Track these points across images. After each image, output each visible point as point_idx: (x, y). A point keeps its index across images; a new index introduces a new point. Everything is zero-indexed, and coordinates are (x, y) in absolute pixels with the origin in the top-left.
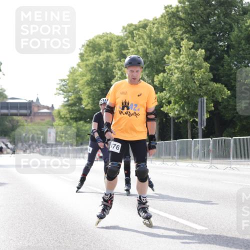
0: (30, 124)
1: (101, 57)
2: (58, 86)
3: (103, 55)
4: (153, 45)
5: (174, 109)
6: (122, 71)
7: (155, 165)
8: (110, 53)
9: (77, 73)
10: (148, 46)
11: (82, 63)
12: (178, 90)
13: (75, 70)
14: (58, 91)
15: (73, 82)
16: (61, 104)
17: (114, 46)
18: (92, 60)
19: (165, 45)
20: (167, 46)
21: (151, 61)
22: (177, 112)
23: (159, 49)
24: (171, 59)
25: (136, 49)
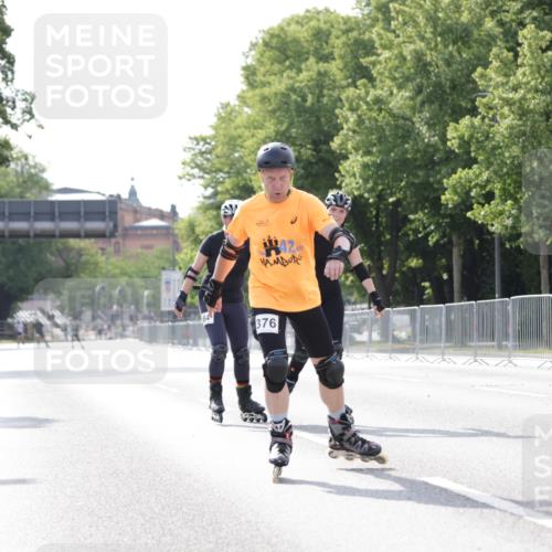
0: (113, 260)
1: (304, 75)
2: (188, 156)
3: (309, 70)
4: (444, 40)
5: (501, 213)
6: (359, 112)
7: (452, 365)
8: (325, 65)
9: (239, 121)
10: (429, 43)
11: (250, 94)
12: (512, 163)
13: (232, 111)
14: (189, 168)
15: (228, 143)
16: (197, 204)
17: (338, 44)
18: (279, 85)
19: (476, 41)
20: (480, 42)
21: (438, 85)
22: (509, 222)
23: (459, 53)
24: (491, 79)
25: (396, 52)
